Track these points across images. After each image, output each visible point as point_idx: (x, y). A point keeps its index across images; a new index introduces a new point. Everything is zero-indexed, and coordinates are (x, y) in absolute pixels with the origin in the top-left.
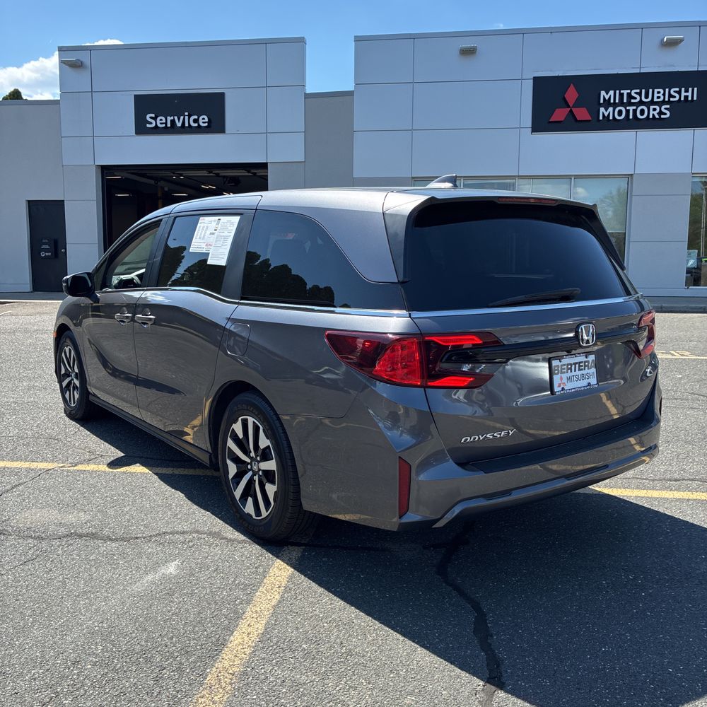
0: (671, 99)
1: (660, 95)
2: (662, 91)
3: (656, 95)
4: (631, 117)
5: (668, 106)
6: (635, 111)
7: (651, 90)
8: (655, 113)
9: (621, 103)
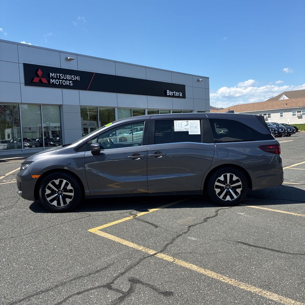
0: (73, 79)
1: (69, 77)
2: (69, 76)
3: (68, 77)
4: (61, 84)
5: (72, 82)
6: (62, 82)
7: (66, 75)
8: (68, 83)
9: (57, 78)
